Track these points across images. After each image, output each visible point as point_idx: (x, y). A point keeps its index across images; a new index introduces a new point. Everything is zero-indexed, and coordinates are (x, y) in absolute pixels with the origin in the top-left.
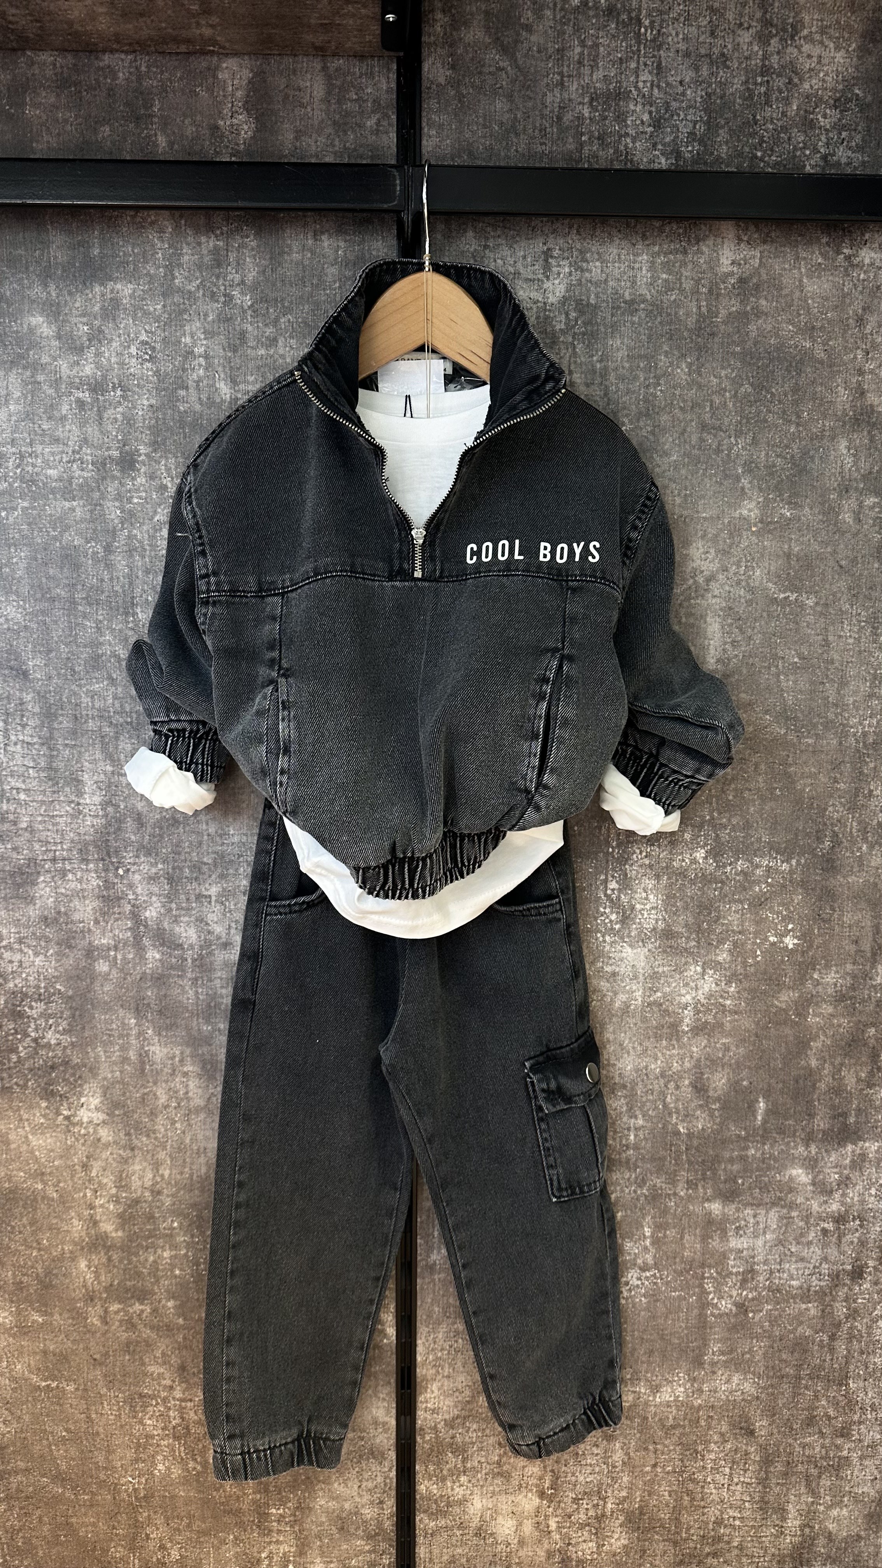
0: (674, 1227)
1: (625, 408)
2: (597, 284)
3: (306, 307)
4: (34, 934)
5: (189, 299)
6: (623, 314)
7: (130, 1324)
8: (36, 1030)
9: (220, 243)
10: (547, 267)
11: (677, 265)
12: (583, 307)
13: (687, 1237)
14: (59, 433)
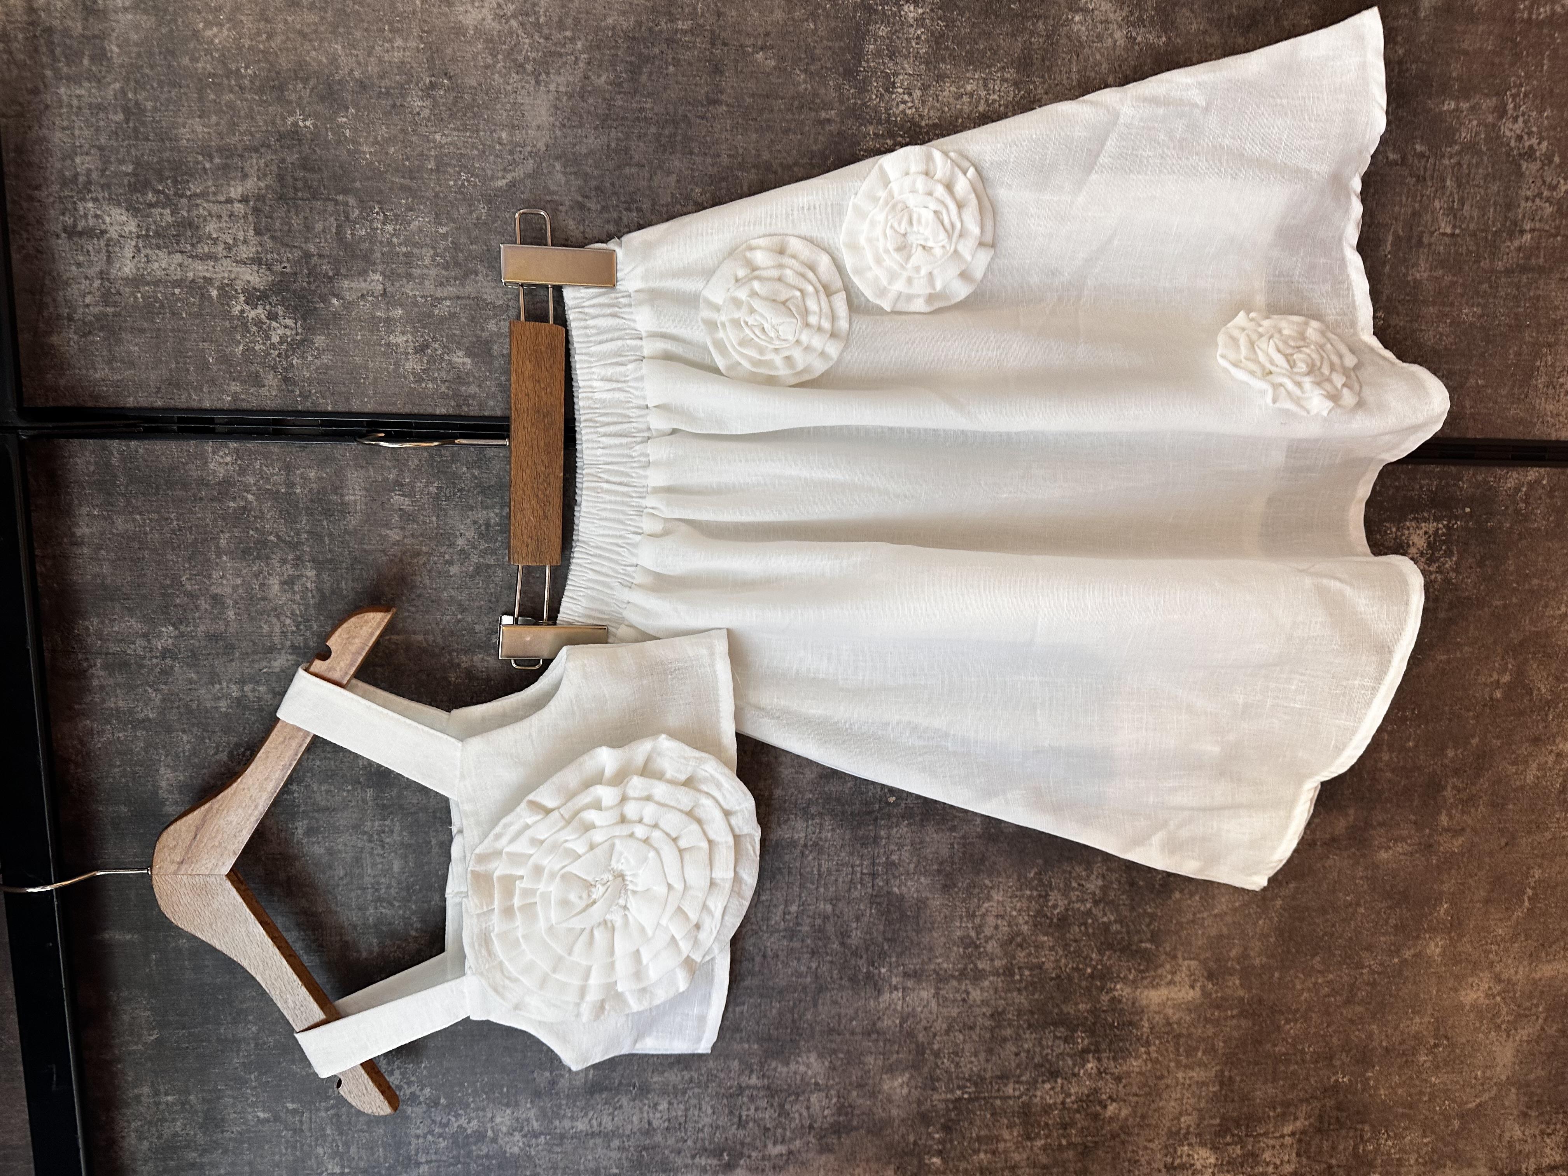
0: (1449, 65)
1: (274, 123)
2: (106, 162)
3: (169, 557)
4: (964, 901)
5: (172, 702)
6: (143, 124)
7: (1469, 802)
8: (1083, 901)
9: (99, 662)
10: (89, 233)
11: (68, 41)
12: (139, 185)
13: (1465, 46)
14: (348, 857)
